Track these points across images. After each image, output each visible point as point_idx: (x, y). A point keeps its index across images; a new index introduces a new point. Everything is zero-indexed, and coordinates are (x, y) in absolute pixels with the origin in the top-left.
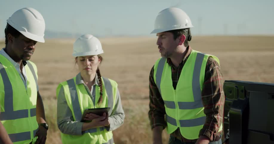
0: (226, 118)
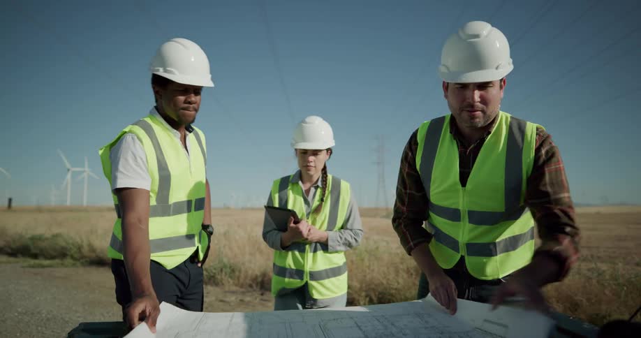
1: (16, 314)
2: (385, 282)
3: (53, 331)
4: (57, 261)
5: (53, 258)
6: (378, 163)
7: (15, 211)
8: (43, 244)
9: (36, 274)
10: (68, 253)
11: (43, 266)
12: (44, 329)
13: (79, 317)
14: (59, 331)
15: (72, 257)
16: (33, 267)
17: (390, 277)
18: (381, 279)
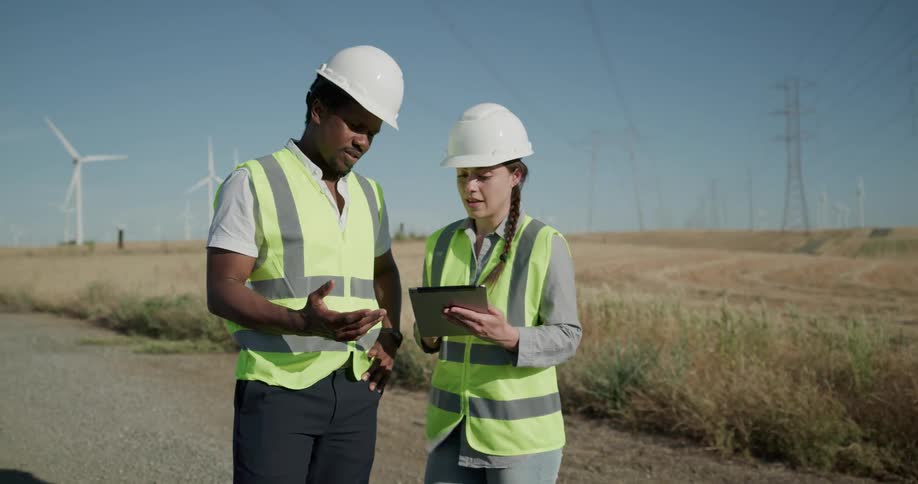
1: (121, 436)
3: (171, 469)
4: (188, 342)
5: (181, 337)
6: (788, 140)
7: (129, 253)
8: (164, 314)
9: (156, 365)
10: (204, 329)
11: (165, 352)
12: (159, 464)
13: (213, 445)
14: (180, 469)
15: (210, 336)
16: (150, 352)
17: (779, 390)
18: (761, 394)
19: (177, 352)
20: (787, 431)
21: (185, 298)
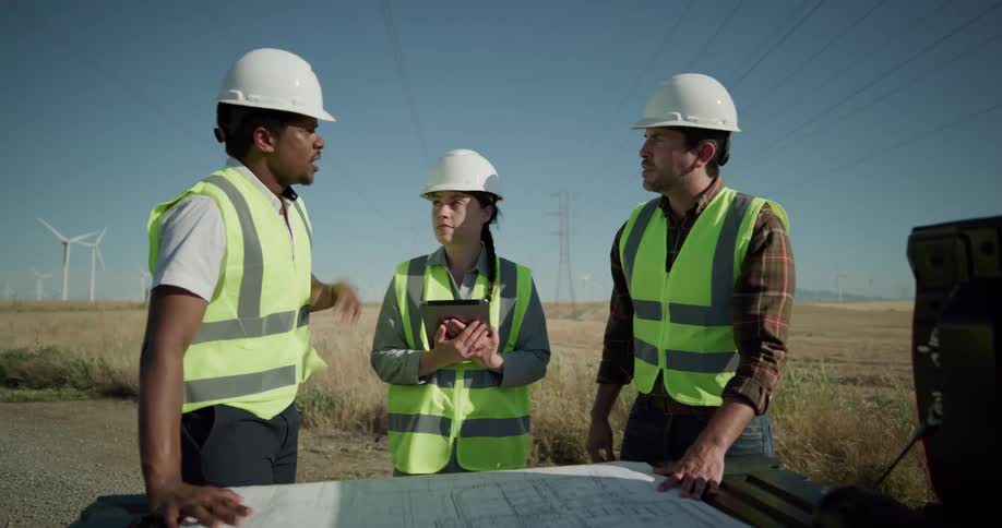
0: (923, 349)
2: (563, 420)
4: (50, 391)
5: (42, 386)
8: (25, 365)
9: (17, 412)
10: (68, 378)
11: (26, 400)
12: (33, 500)
13: (88, 480)
15: (74, 384)
16: (9, 401)
17: (572, 412)
18: (558, 415)
19: (36, 400)
20: (578, 442)
21: (49, 350)
